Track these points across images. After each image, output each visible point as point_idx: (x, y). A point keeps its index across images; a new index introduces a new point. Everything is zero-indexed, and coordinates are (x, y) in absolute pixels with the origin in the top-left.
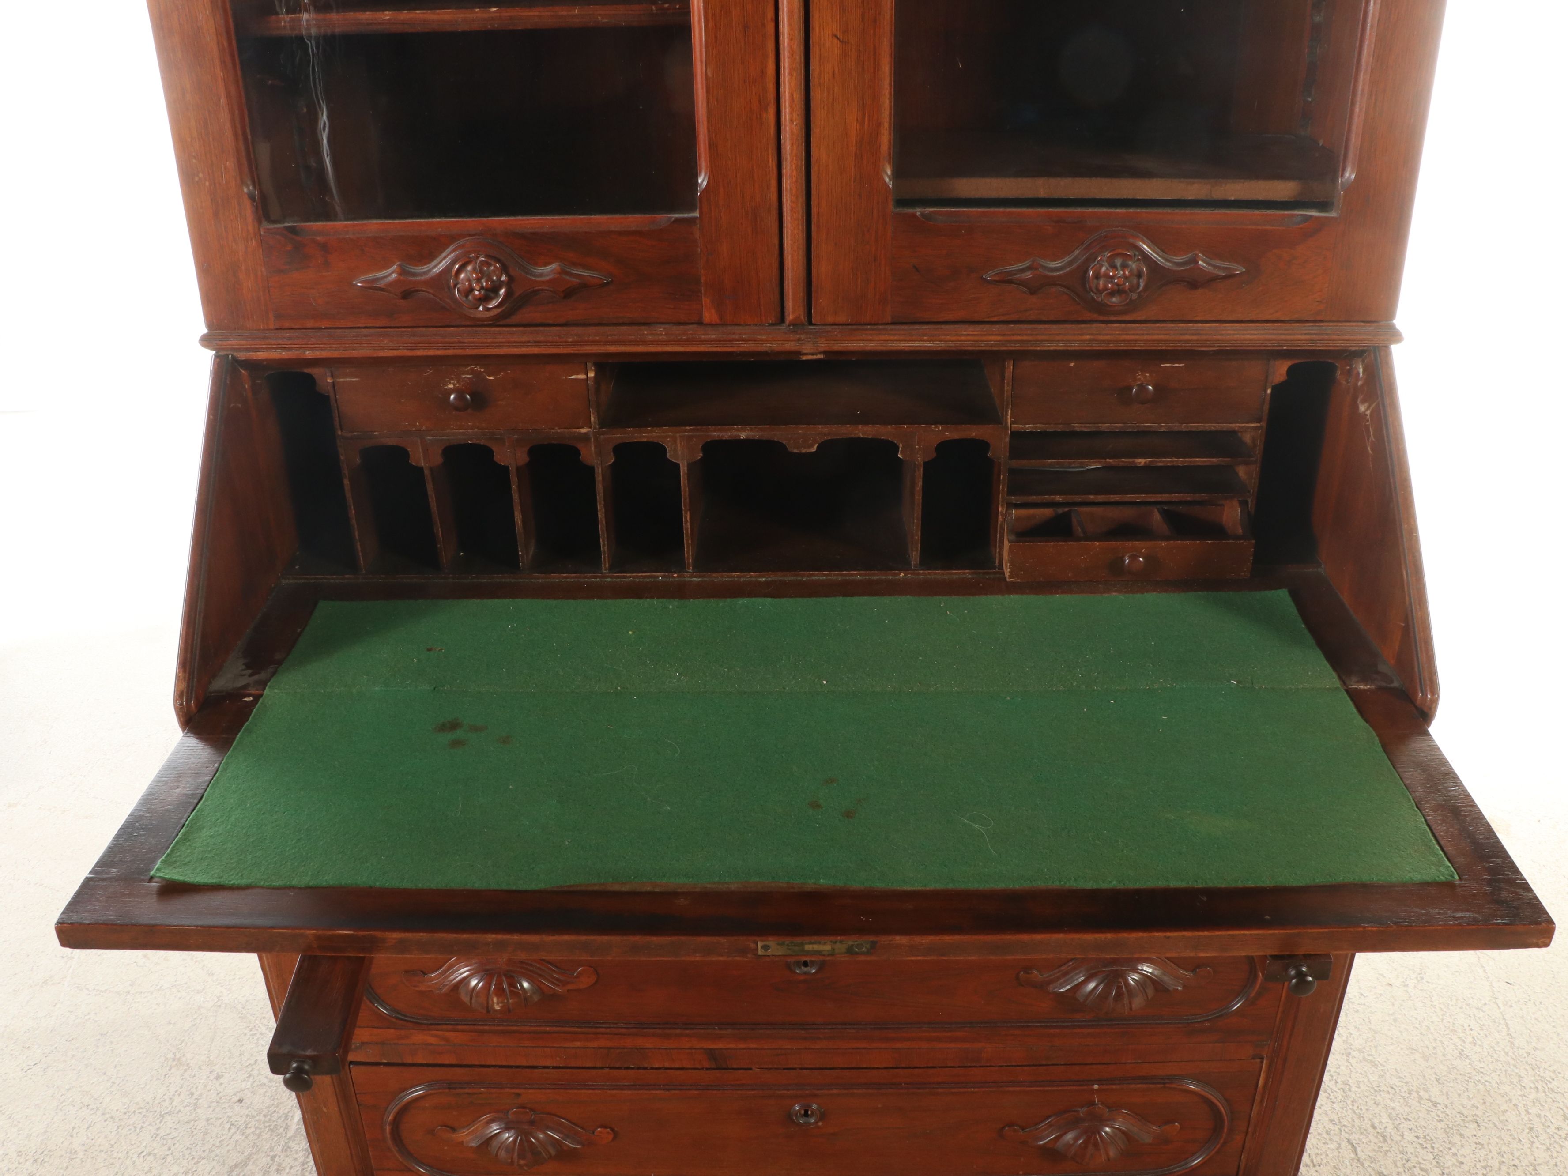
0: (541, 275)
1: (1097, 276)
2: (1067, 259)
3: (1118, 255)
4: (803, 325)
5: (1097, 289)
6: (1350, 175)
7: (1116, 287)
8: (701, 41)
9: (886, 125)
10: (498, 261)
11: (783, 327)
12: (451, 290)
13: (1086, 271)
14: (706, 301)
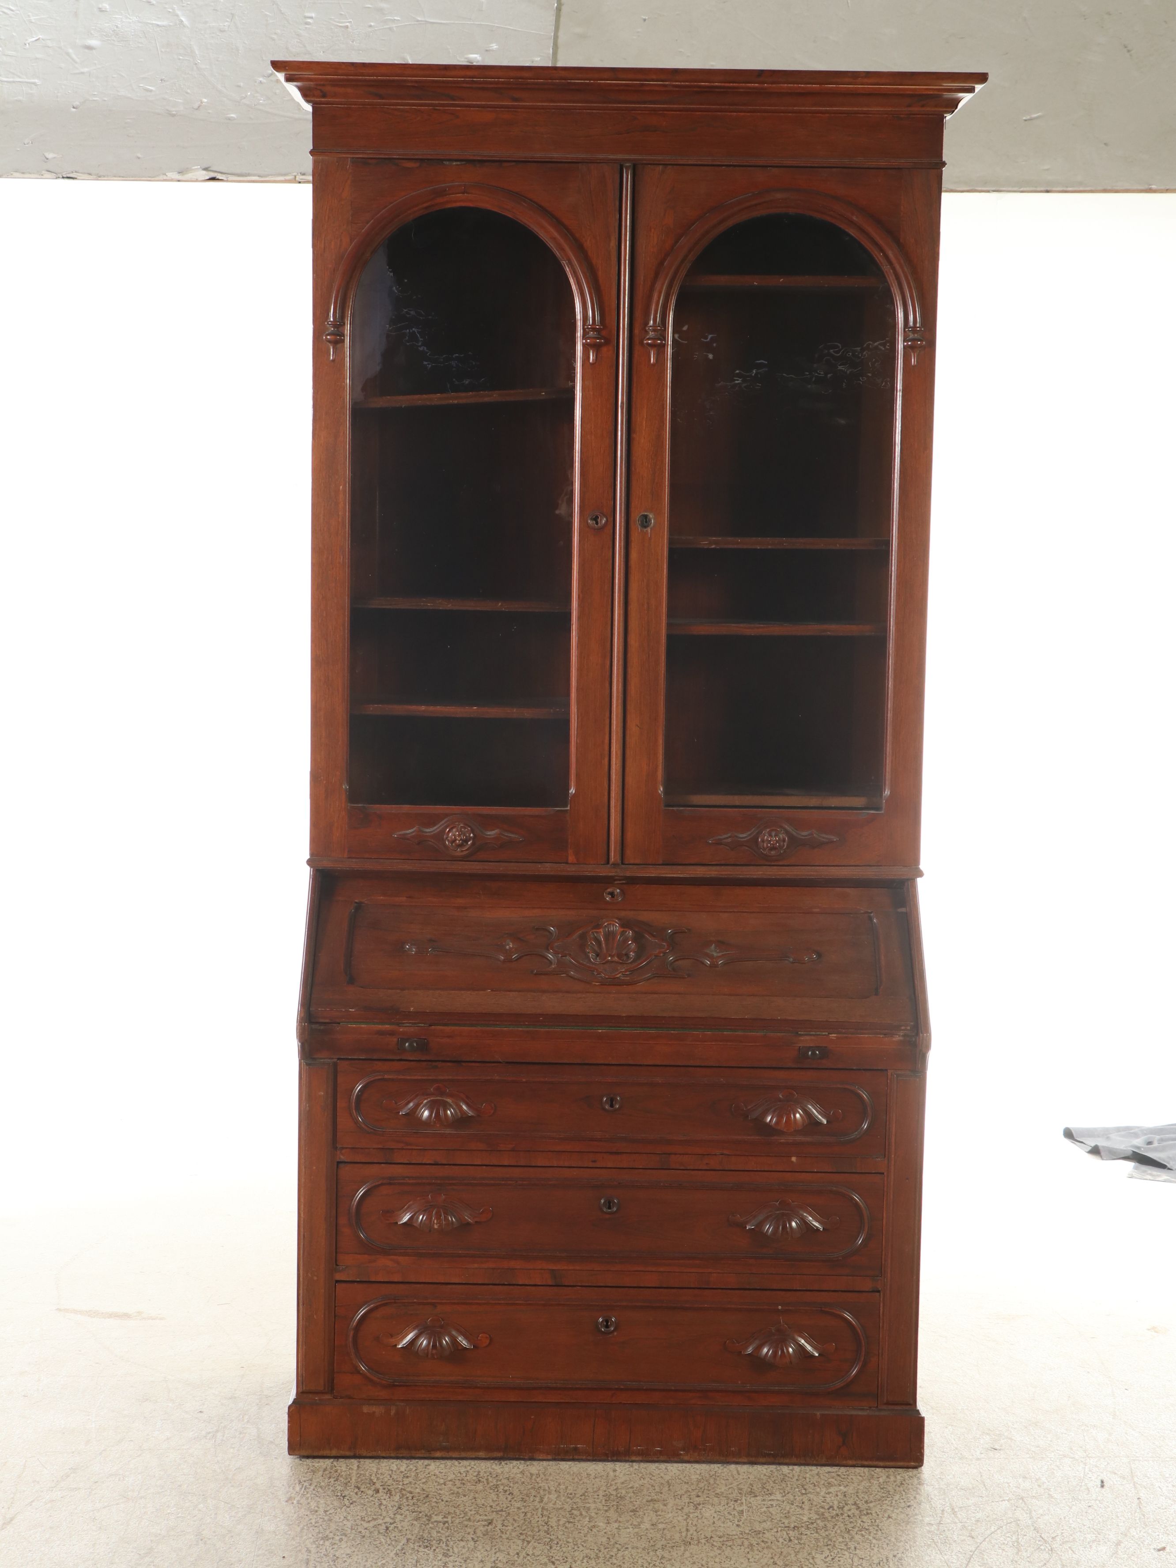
0: (490, 835)
1: (763, 841)
2: (749, 833)
3: (772, 830)
4: (618, 865)
5: (764, 847)
6: (887, 792)
7: (772, 846)
8: (574, 726)
9: (660, 767)
10: (470, 827)
11: (609, 866)
12: (443, 841)
13: (758, 839)
14: (570, 851)
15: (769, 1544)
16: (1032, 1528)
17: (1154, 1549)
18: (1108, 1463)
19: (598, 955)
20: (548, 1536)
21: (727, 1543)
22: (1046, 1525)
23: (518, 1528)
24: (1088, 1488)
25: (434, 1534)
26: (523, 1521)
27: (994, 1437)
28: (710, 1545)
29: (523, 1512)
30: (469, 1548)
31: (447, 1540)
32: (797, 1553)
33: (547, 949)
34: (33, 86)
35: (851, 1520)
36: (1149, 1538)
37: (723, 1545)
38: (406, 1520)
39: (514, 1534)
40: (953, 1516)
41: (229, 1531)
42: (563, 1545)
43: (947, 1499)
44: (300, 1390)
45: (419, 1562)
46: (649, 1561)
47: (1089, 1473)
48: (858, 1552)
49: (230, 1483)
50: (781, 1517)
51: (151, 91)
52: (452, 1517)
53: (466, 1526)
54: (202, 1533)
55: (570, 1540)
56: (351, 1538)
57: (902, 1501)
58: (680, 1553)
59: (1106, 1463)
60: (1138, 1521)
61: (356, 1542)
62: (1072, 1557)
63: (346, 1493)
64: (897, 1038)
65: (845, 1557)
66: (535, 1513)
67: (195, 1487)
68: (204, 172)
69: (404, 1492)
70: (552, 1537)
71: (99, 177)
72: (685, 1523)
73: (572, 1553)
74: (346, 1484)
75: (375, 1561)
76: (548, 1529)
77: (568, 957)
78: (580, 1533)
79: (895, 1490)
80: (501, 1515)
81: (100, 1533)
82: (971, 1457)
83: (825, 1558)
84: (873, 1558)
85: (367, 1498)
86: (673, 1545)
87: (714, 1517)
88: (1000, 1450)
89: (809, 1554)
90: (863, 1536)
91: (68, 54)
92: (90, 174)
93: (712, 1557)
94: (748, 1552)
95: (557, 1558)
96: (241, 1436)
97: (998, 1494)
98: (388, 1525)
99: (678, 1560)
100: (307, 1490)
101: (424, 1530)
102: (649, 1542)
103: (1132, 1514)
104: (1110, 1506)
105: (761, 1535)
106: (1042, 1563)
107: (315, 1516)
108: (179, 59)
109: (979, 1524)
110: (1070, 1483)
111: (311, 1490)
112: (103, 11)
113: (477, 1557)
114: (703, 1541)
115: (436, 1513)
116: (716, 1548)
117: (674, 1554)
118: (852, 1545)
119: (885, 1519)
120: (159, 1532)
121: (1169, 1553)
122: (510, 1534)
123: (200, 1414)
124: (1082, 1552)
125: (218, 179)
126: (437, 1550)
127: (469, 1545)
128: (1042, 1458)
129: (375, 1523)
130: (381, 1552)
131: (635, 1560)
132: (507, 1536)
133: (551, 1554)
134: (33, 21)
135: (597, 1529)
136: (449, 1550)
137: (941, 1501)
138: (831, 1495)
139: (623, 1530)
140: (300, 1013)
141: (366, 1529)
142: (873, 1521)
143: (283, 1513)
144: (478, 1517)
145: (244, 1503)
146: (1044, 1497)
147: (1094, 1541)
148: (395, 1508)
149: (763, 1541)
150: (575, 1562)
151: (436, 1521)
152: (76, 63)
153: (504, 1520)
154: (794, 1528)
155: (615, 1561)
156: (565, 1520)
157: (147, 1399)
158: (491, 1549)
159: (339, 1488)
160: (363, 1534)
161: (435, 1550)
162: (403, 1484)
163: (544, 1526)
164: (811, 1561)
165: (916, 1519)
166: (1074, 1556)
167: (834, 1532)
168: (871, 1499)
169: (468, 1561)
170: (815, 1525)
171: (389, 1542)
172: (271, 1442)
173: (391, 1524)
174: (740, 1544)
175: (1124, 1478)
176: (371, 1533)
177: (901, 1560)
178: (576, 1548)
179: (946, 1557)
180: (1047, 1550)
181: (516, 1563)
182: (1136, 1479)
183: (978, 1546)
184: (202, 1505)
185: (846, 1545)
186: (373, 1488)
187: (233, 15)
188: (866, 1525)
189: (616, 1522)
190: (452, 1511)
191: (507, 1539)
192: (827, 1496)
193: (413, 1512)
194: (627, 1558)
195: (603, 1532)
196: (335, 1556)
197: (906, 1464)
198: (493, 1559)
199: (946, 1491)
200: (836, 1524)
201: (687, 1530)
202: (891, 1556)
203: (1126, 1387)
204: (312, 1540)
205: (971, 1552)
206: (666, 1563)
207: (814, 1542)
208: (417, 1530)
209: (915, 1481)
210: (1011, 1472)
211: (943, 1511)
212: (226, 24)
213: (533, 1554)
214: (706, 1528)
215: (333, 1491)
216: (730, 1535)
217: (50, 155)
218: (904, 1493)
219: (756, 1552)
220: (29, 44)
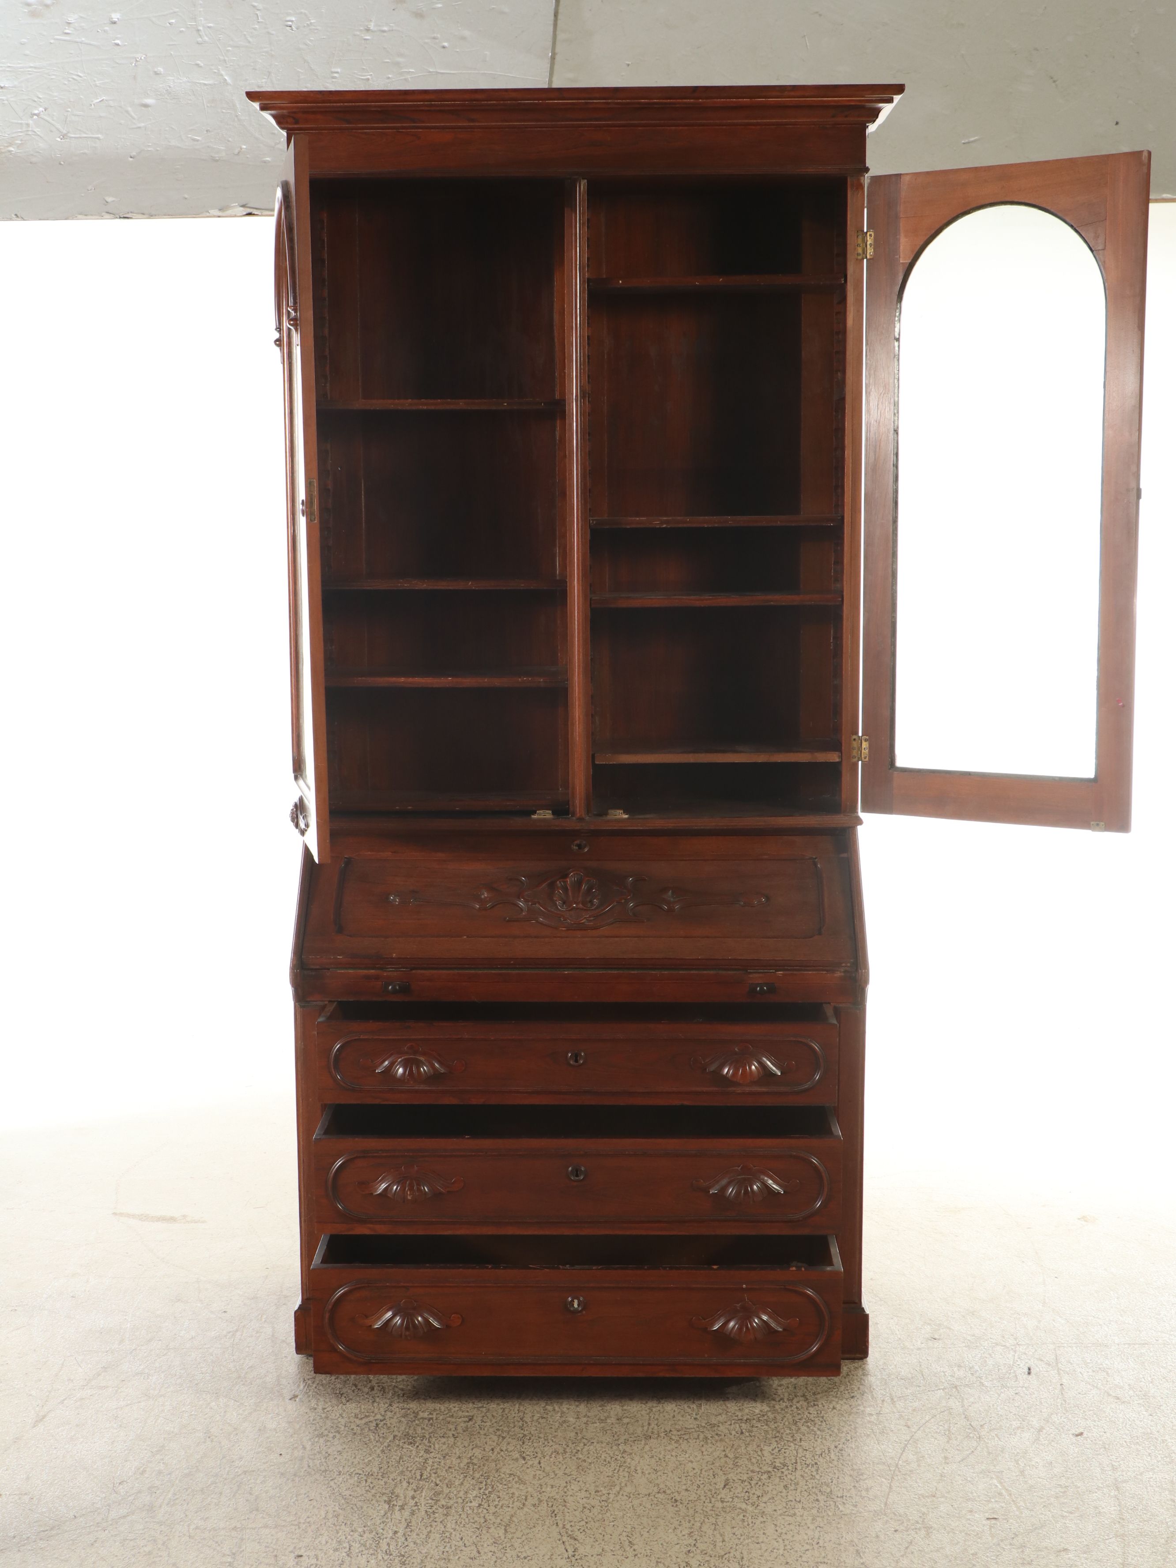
15: (723, 1437)
16: (963, 1416)
17: (1073, 1434)
18: (1036, 1350)
19: (564, 903)
20: (522, 1431)
21: (684, 1436)
22: (976, 1413)
23: (495, 1425)
24: (1016, 1376)
25: (419, 1430)
26: (500, 1417)
27: (934, 1326)
28: (669, 1438)
29: (501, 1408)
30: (449, 1444)
31: (430, 1437)
32: (747, 1445)
33: (519, 898)
34: (97, 140)
35: (799, 1412)
36: (1068, 1423)
37: (680, 1438)
38: (395, 1417)
39: (491, 1430)
40: (892, 1405)
41: (234, 1429)
42: (535, 1441)
43: (888, 1390)
44: (305, 1297)
45: (402, 1458)
46: (612, 1455)
47: (1018, 1360)
48: (803, 1443)
49: (242, 1381)
50: (736, 1410)
51: (198, 141)
52: (437, 1414)
53: (449, 1423)
54: (211, 1431)
55: (541, 1435)
56: (343, 1435)
57: (846, 1392)
58: (640, 1447)
59: (1034, 1350)
60: (1059, 1407)
61: (347, 1439)
62: (998, 1445)
63: (344, 1390)
64: (838, 974)
65: (790, 1448)
66: (512, 1409)
67: (210, 1385)
68: (242, 209)
69: (396, 1390)
70: (526, 1433)
71: (151, 216)
72: (647, 1417)
73: (542, 1449)
74: (345, 1382)
75: (362, 1458)
76: (523, 1425)
77: (537, 905)
78: (551, 1428)
79: (841, 1381)
80: (482, 1411)
81: (120, 1431)
82: (912, 1347)
83: (773, 1450)
84: (816, 1450)
85: (363, 1395)
86: (635, 1439)
87: (674, 1411)
88: (939, 1339)
89: (758, 1446)
90: (808, 1427)
91: (127, 112)
92: (143, 214)
93: (669, 1451)
94: (703, 1445)
95: (528, 1453)
96: (258, 1335)
97: (934, 1384)
98: (378, 1422)
99: (638, 1454)
100: (310, 1388)
101: (410, 1427)
102: (614, 1436)
103: (1054, 1400)
104: (1036, 1392)
105: (716, 1428)
106: (970, 1451)
107: (314, 1414)
108: (223, 112)
109: (915, 1413)
110: (1000, 1371)
111: (313, 1387)
112: (158, 74)
113: (455, 1454)
114: (662, 1435)
115: (422, 1410)
116: (673, 1442)
117: (635, 1448)
118: (798, 1436)
119: (830, 1410)
120: (172, 1429)
121: (1086, 1438)
122: (488, 1430)
123: (224, 1314)
124: (1007, 1439)
125: (254, 214)
126: (420, 1447)
127: (449, 1442)
128: (977, 1346)
129: (367, 1420)
130: (368, 1449)
131: (599, 1455)
132: (485, 1432)
133: (522, 1450)
134: (98, 85)
135: (568, 1424)
136: (430, 1446)
137: (882, 1392)
138: (782, 1387)
139: (590, 1425)
140: (293, 961)
141: (358, 1426)
142: (819, 1412)
143: (285, 1411)
144: (460, 1414)
145: (252, 1401)
146: (975, 1385)
147: (1018, 1428)
148: (386, 1405)
149: (717, 1434)
150: (544, 1458)
151: (422, 1418)
152: (134, 119)
153: (483, 1417)
154: (746, 1420)
155: (580, 1456)
156: (539, 1415)
157: (179, 1300)
158: (469, 1445)
159: (338, 1386)
160: (355, 1431)
161: (418, 1446)
162: (397, 1382)
163: (519, 1421)
164: (759, 1453)
165: (858, 1410)
166: (1000, 1443)
167: (782, 1424)
168: (819, 1390)
169: (447, 1457)
170: (766, 1417)
171: (377, 1439)
172: (283, 1341)
173: (381, 1421)
174: (696, 1437)
175: (1049, 1365)
176: (362, 1430)
177: (841, 1450)
178: (546, 1443)
179: (882, 1447)
180: (975, 1437)
181: (490, 1459)
182: (1060, 1365)
183: (913, 1435)
184: (214, 1403)
185: (792, 1437)
186: (369, 1386)
187: (270, 73)
188: (812, 1417)
189: (585, 1417)
190: (438, 1408)
191: (485, 1435)
192: (779, 1388)
193: (402, 1409)
194: (591, 1452)
195: (572, 1428)
196: (327, 1453)
197: (853, 1356)
198: (470, 1455)
199: (888, 1381)
200: (785, 1416)
201: (649, 1424)
202: (832, 1447)
203: (1056, 1276)
204: (308, 1438)
205: (906, 1441)
206: (626, 1457)
207: (763, 1434)
208: (404, 1427)
209: (860, 1372)
210: (948, 1361)
211: (883, 1401)
212: (264, 80)
213: (507, 1450)
214: (666, 1422)
215: (332, 1388)
216: (688, 1429)
217: (109, 199)
218: (849, 1384)
219: (710, 1445)
220: (94, 105)
